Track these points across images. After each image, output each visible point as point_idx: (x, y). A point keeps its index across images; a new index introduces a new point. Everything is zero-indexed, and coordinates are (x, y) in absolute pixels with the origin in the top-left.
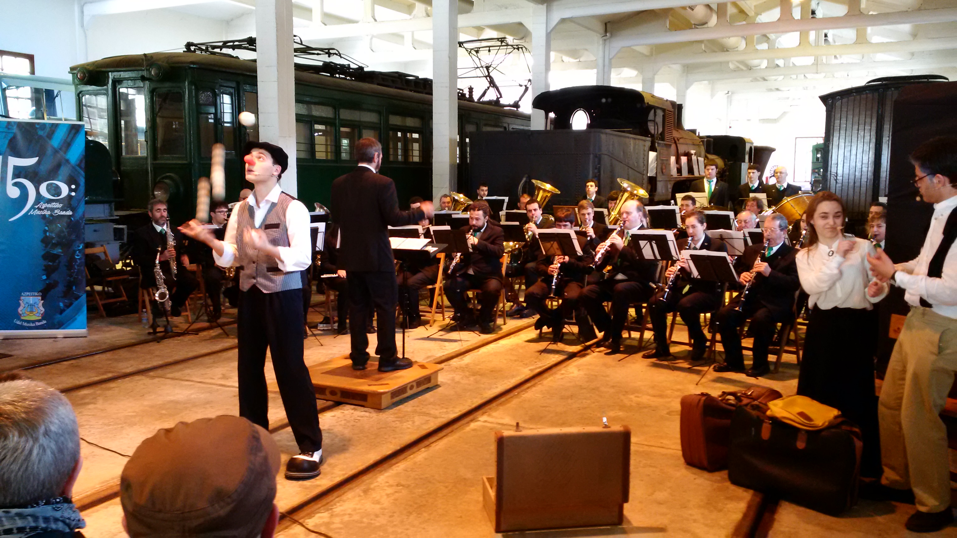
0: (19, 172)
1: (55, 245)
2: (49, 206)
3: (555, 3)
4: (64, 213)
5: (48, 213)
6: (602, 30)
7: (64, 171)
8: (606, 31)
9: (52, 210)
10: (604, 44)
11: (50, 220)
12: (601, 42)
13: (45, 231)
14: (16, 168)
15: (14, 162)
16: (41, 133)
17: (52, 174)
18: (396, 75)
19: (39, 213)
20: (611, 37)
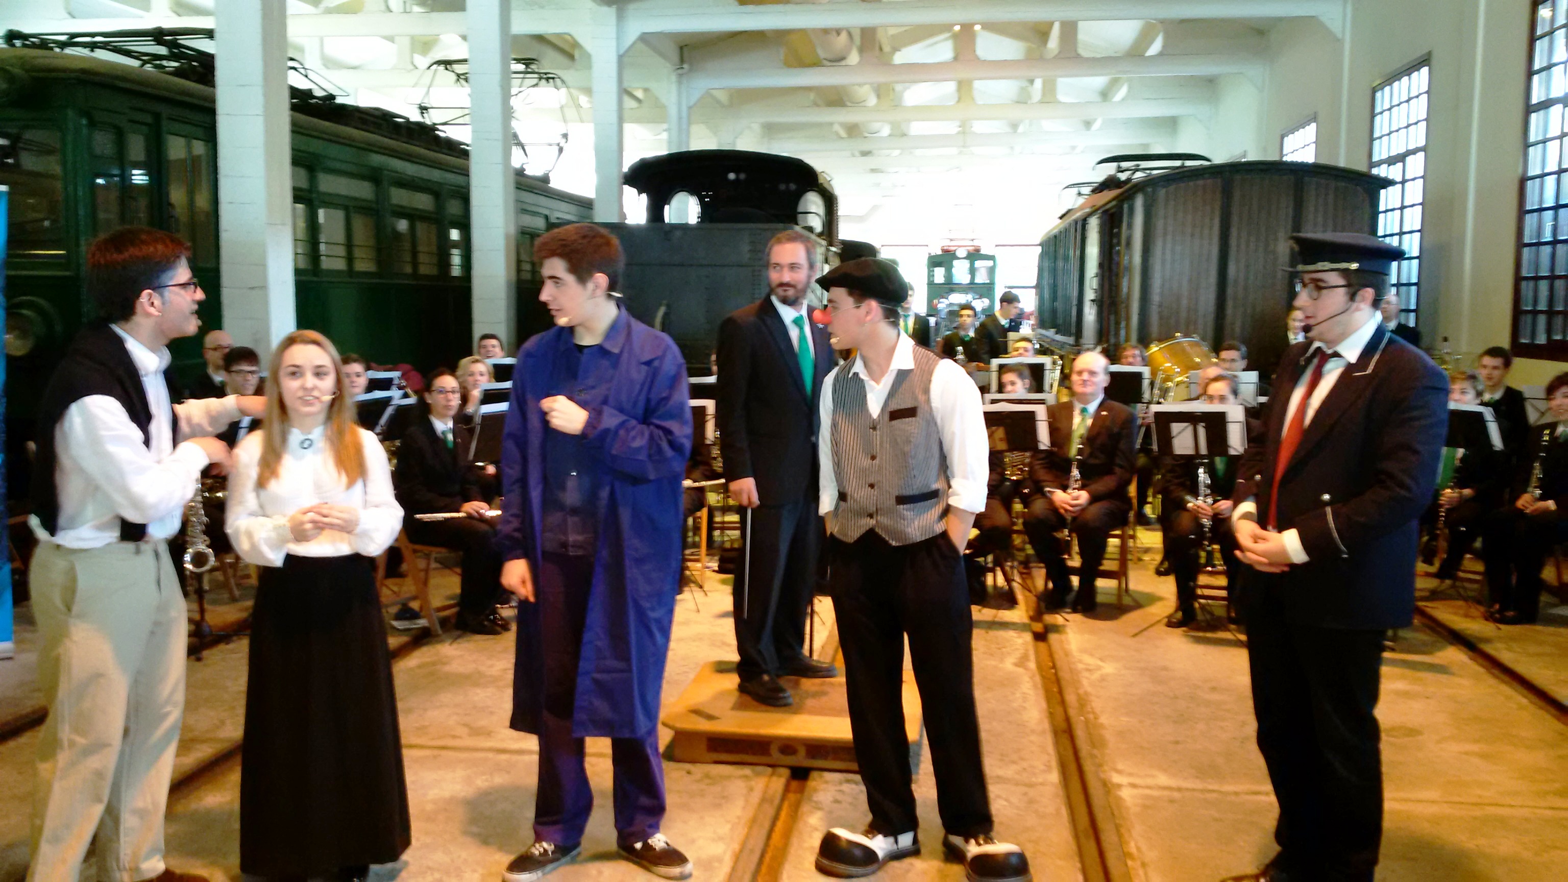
3: (631, 7)
6: (675, 57)
8: (682, 61)
10: (680, 83)
12: (674, 78)
18: (377, 113)
20: (691, 70)
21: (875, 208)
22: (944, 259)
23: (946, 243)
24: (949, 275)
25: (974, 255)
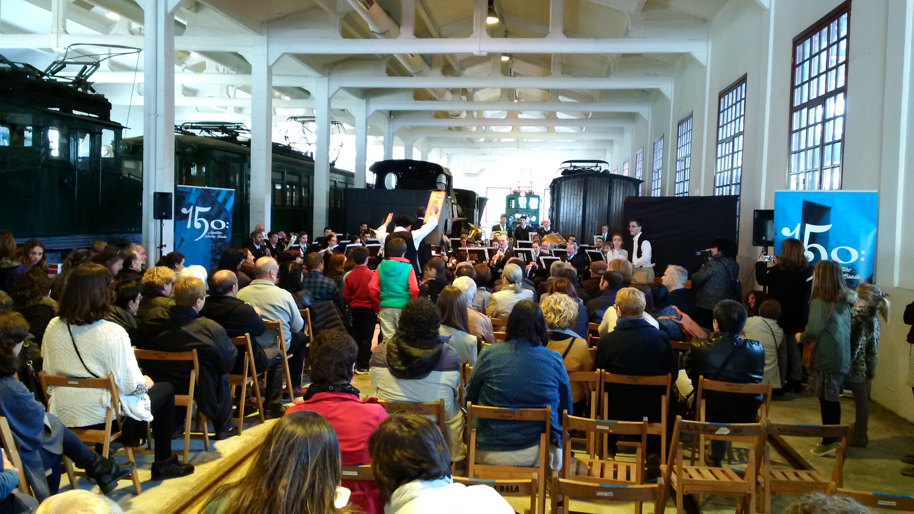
0: (201, 215)
1: (217, 254)
2: (215, 233)
3: (372, 99)
4: (222, 237)
5: (214, 237)
7: (223, 215)
8: (391, 114)
9: (216, 235)
10: (389, 123)
11: (216, 241)
12: (387, 121)
13: (212, 247)
14: (199, 212)
15: (199, 209)
16: (213, 194)
17: (217, 216)
19: (210, 236)
20: (394, 118)
21: (482, 170)
22: (515, 196)
23: (516, 189)
24: (517, 204)
25: (530, 195)
